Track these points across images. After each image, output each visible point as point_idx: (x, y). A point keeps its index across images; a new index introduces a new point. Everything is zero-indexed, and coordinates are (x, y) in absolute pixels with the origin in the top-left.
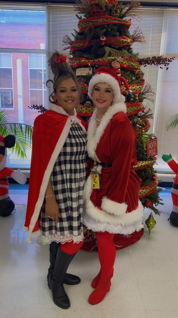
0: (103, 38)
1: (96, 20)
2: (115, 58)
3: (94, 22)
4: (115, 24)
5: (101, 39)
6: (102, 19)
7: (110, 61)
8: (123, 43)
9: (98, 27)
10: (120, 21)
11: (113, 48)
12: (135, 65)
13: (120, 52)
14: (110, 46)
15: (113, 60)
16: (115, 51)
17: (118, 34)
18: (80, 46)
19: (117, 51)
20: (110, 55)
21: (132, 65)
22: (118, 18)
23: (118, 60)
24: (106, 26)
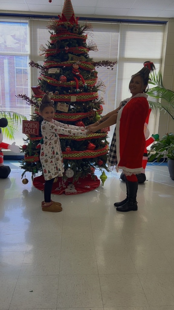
0: (67, 48)
1: (62, 36)
2: (75, 62)
3: (60, 37)
4: (75, 39)
5: (65, 48)
6: (66, 35)
7: (72, 63)
8: (81, 51)
9: (64, 40)
10: (78, 36)
11: (74, 55)
12: (90, 66)
13: (79, 57)
14: (72, 53)
15: (74, 63)
16: (76, 57)
17: (77, 45)
18: (52, 53)
19: (77, 57)
20: (72, 59)
21: (88, 66)
22: (77, 34)
23: (77, 63)
24: (69, 40)
